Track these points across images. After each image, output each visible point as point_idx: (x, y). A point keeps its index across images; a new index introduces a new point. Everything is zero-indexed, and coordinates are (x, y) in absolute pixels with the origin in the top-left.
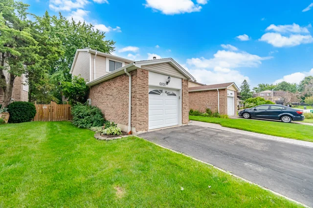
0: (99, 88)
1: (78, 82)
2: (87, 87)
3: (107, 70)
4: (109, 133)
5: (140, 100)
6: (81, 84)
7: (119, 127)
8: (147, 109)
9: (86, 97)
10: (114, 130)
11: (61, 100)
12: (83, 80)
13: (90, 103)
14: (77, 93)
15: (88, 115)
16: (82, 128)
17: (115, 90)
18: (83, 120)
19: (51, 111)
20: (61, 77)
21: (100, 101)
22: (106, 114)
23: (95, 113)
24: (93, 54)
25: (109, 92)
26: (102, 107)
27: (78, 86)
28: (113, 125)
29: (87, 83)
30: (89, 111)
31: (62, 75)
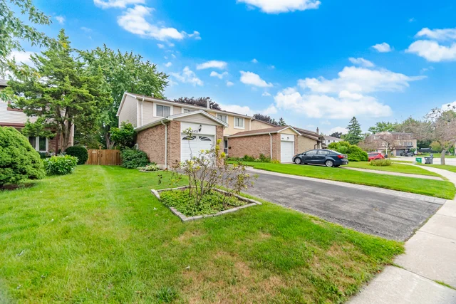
0: (145, 134)
1: (126, 128)
2: (135, 132)
3: (155, 115)
4: (150, 169)
5: (173, 144)
6: (129, 129)
7: (158, 166)
8: (179, 151)
9: (134, 142)
10: (153, 167)
11: (106, 145)
12: (131, 125)
13: (137, 148)
14: (126, 139)
15: (135, 158)
16: (130, 168)
17: (157, 136)
18: (131, 162)
19: (99, 156)
20: (106, 119)
21: (147, 145)
22: (151, 157)
23: (141, 157)
24: (140, 100)
25: (152, 137)
26: (147, 151)
27: (126, 131)
28: (153, 163)
29: (135, 128)
30: (136, 155)
31: (108, 117)
